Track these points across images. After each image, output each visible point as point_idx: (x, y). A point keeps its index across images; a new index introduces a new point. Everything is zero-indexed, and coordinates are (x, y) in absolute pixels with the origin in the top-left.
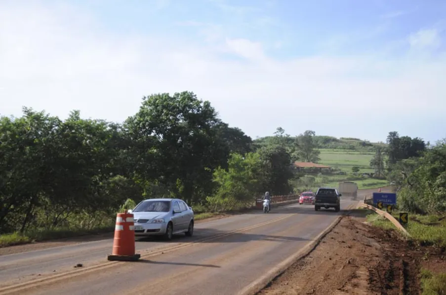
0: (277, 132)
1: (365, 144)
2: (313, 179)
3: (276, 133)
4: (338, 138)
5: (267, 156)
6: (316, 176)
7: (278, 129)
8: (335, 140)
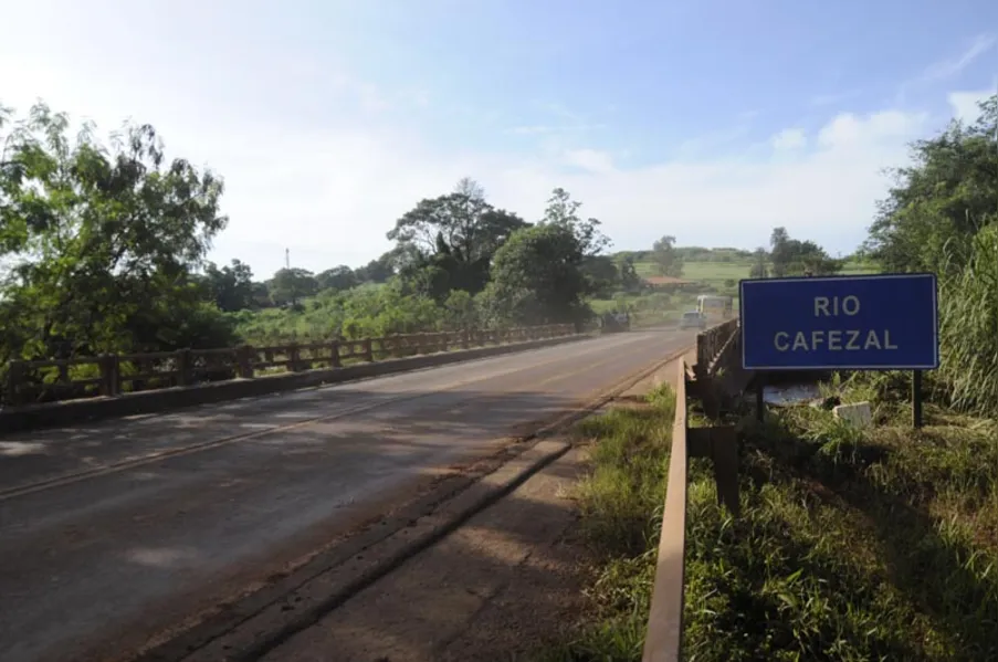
0: (555, 198)
1: (743, 255)
2: (666, 299)
3: (552, 200)
4: (710, 248)
5: (528, 245)
6: (673, 295)
7: (555, 192)
8: (705, 251)
